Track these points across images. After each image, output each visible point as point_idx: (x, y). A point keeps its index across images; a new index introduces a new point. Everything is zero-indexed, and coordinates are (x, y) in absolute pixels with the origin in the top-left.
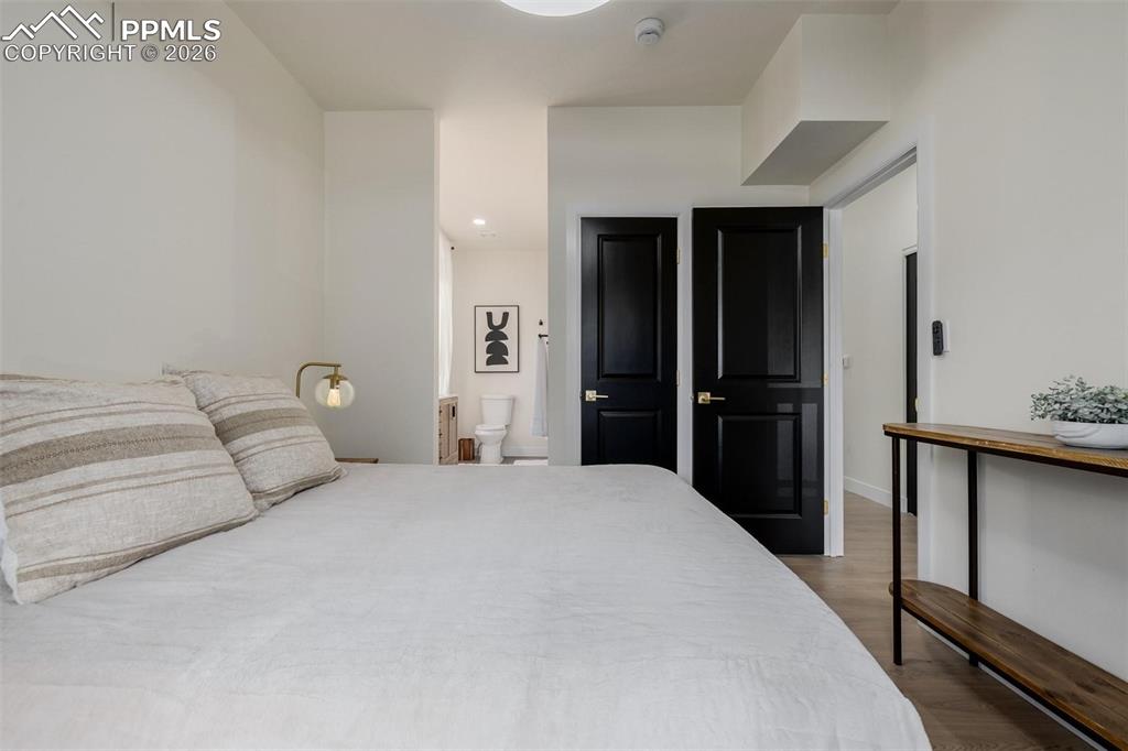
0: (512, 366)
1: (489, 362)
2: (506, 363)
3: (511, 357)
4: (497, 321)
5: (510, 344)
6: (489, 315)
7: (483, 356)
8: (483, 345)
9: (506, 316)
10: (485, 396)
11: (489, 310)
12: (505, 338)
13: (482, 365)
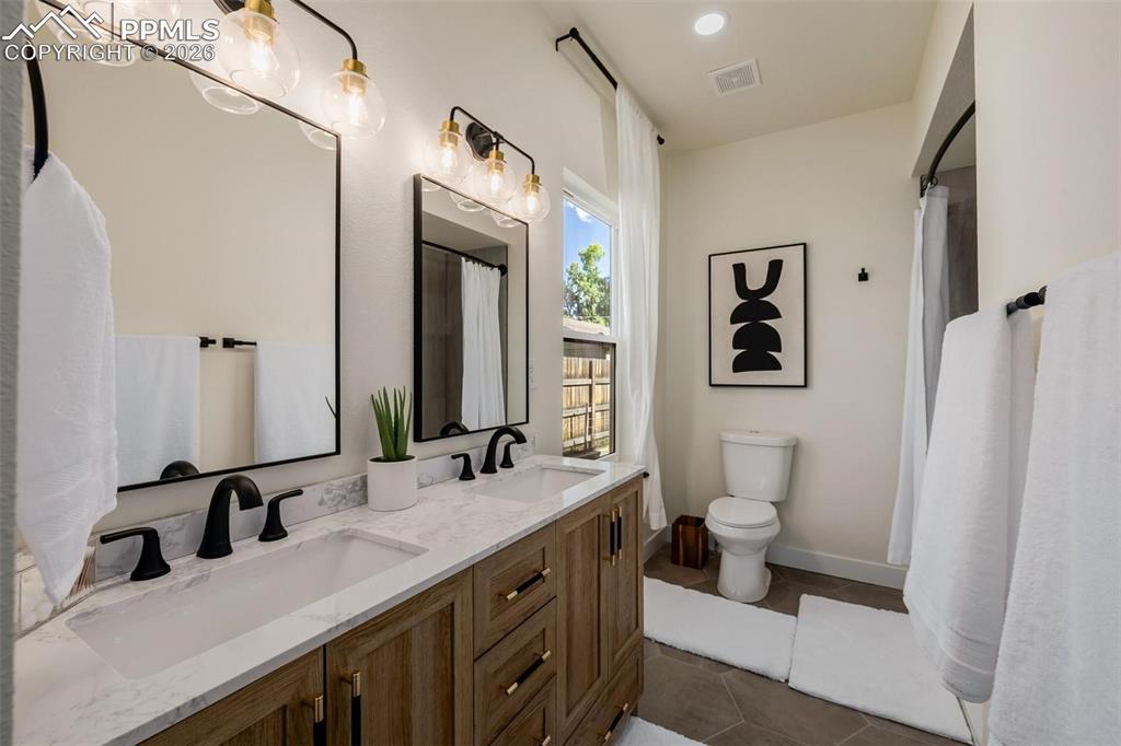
0: (791, 370)
1: (739, 365)
2: (776, 366)
3: (790, 355)
4: (756, 281)
5: (787, 327)
6: (740, 270)
7: (726, 353)
8: (726, 331)
9: (775, 268)
10: (731, 437)
11: (738, 259)
12: (775, 314)
13: (724, 372)
